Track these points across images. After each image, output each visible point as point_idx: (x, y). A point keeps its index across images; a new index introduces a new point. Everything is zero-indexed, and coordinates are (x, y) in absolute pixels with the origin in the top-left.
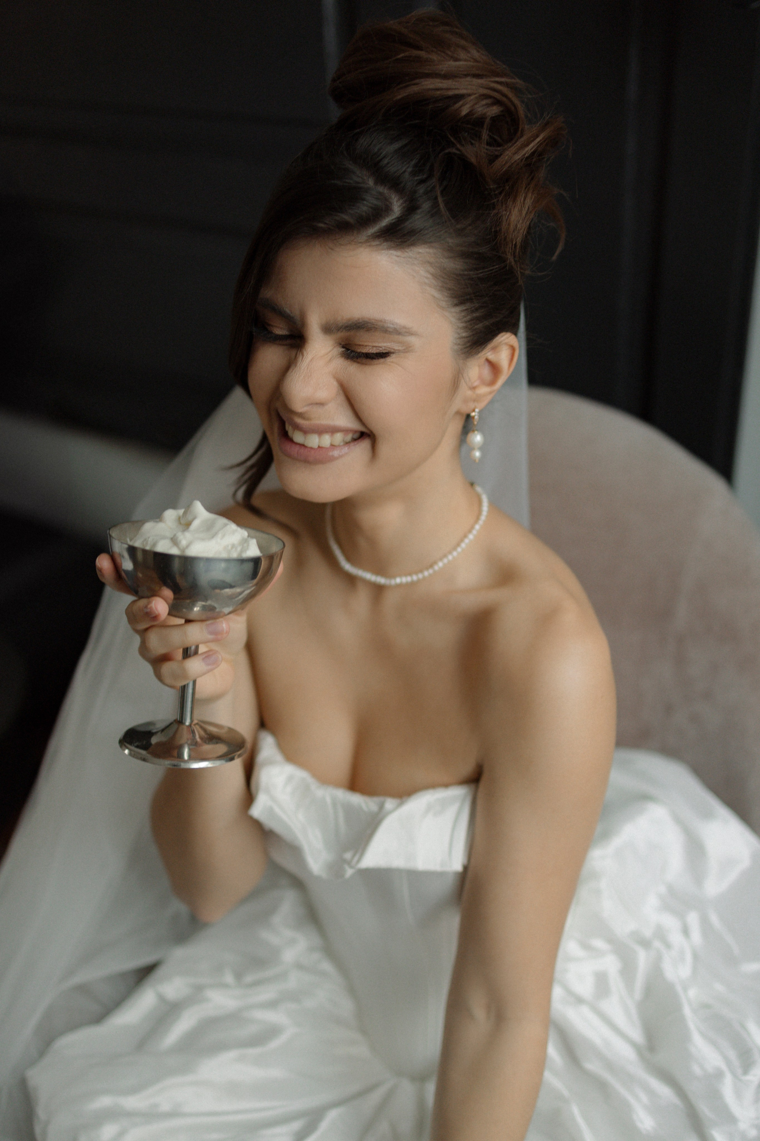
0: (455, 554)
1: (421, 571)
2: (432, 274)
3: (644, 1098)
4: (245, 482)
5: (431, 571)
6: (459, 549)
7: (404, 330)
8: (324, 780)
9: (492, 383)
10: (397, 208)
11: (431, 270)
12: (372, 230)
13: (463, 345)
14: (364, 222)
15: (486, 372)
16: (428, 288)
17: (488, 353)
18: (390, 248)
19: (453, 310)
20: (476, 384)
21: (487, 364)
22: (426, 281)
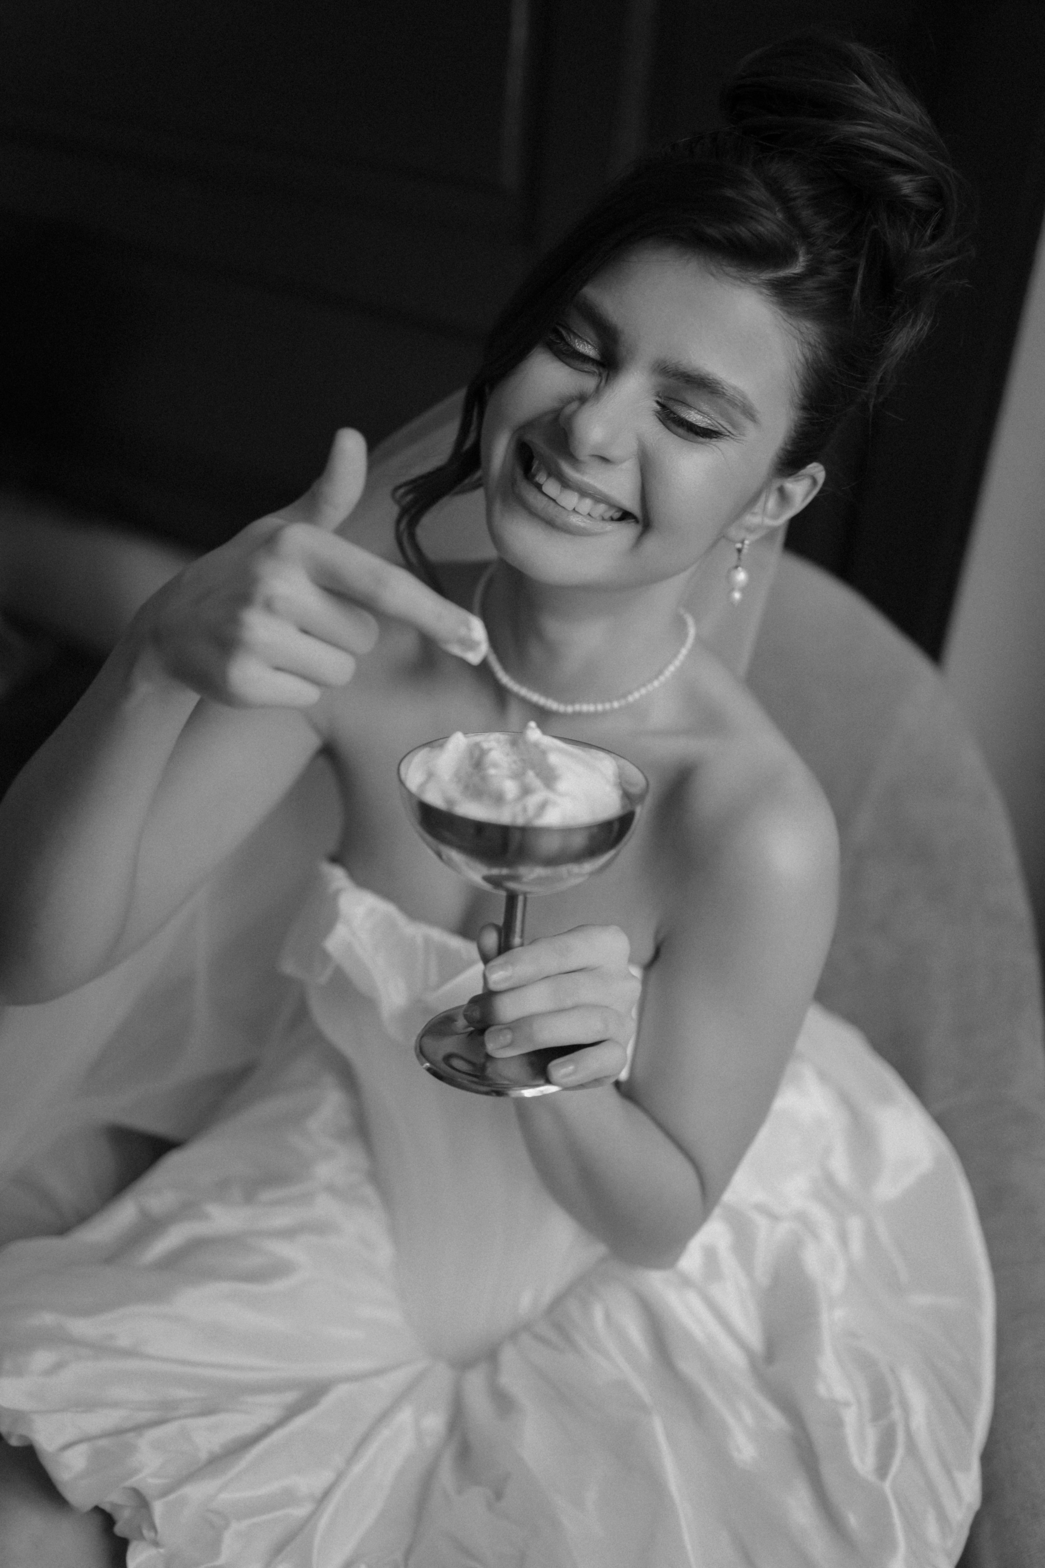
3: (748, 1417)
9: (776, 516)
10: (801, 262)
15: (773, 502)
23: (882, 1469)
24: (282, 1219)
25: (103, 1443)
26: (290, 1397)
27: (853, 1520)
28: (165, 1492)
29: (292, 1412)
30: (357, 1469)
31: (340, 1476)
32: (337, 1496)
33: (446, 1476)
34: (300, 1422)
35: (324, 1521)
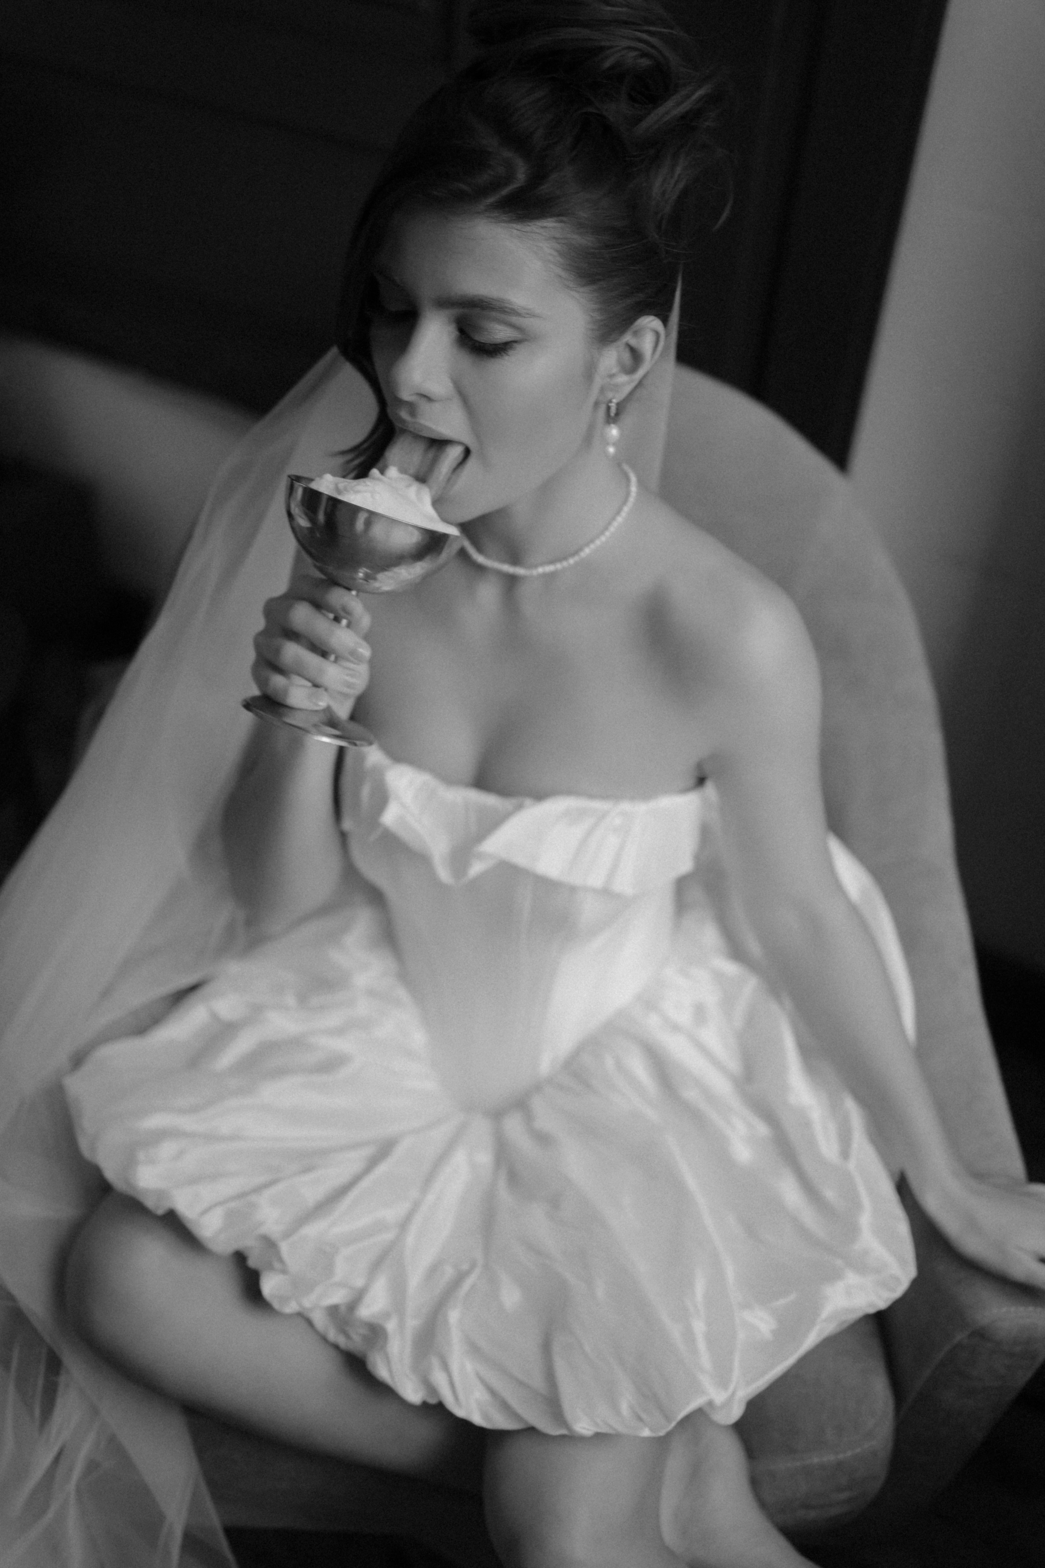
0: (603, 539)
1: (565, 558)
2: (557, 251)
4: (354, 469)
5: (576, 558)
6: (607, 534)
7: (525, 311)
8: (449, 780)
9: (632, 370)
10: (521, 175)
11: (558, 246)
12: (491, 200)
13: (598, 330)
14: (482, 192)
15: (627, 356)
16: (552, 266)
17: (628, 338)
18: (511, 221)
19: (582, 290)
20: (614, 370)
21: (627, 350)
22: (550, 258)
23: (845, 1154)
24: (333, 1019)
25: (232, 1205)
26: (367, 1152)
27: (830, 1194)
28: (287, 1235)
29: (373, 1163)
30: (430, 1198)
31: (416, 1206)
32: (418, 1219)
33: (504, 1194)
34: (382, 1168)
35: (410, 1239)
